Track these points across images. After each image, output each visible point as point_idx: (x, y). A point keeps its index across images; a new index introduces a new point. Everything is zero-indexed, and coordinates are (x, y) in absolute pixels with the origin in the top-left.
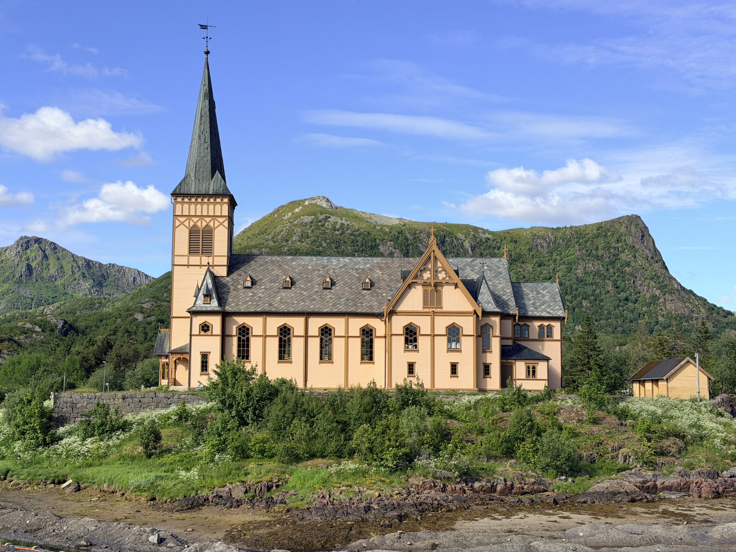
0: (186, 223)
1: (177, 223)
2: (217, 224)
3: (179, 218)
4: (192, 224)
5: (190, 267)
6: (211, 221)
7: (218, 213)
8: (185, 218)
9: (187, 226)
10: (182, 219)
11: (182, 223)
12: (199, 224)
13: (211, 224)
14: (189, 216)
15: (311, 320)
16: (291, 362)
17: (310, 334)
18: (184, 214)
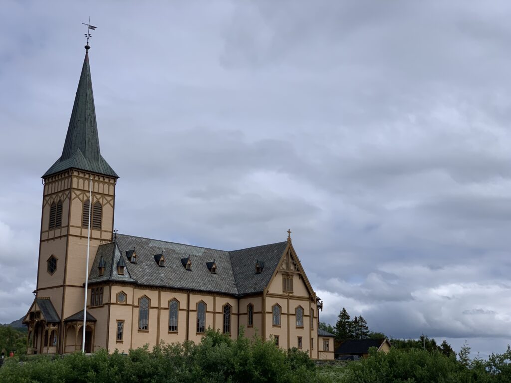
0: (81, 197)
1: (74, 196)
2: (105, 202)
3: (76, 191)
4: (85, 198)
5: (82, 239)
6: (100, 198)
7: (106, 192)
8: (80, 192)
9: (82, 199)
10: (78, 193)
11: (77, 196)
12: (91, 199)
13: (101, 201)
14: (83, 191)
15: (192, 296)
16: (177, 333)
17: (190, 308)
18: (80, 188)
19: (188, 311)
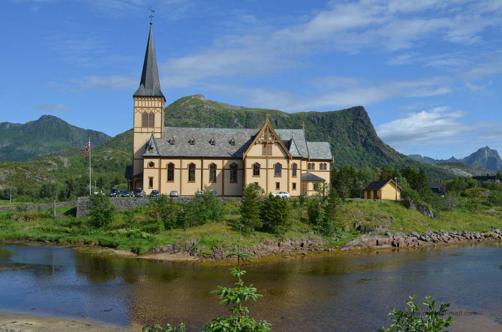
0: (140, 111)
1: (136, 111)
2: (156, 111)
4: (143, 111)
5: (142, 133)
7: (156, 106)
8: (140, 108)
10: (138, 109)
11: (138, 111)
12: (147, 111)
13: (153, 111)
14: (142, 107)
15: (205, 161)
16: (195, 182)
17: (204, 168)
18: (139, 106)
19: (202, 169)
